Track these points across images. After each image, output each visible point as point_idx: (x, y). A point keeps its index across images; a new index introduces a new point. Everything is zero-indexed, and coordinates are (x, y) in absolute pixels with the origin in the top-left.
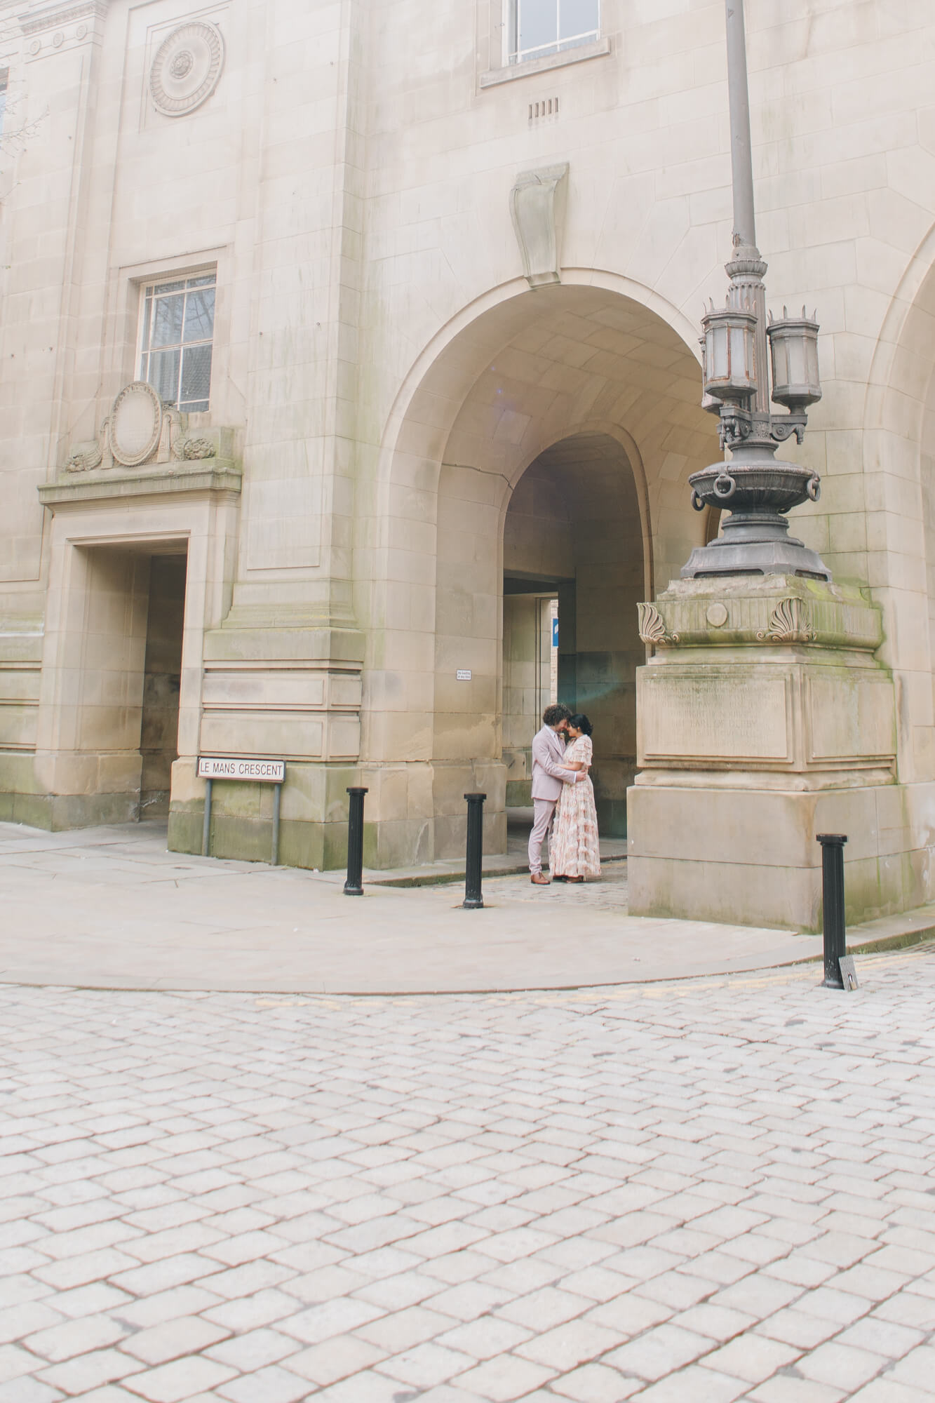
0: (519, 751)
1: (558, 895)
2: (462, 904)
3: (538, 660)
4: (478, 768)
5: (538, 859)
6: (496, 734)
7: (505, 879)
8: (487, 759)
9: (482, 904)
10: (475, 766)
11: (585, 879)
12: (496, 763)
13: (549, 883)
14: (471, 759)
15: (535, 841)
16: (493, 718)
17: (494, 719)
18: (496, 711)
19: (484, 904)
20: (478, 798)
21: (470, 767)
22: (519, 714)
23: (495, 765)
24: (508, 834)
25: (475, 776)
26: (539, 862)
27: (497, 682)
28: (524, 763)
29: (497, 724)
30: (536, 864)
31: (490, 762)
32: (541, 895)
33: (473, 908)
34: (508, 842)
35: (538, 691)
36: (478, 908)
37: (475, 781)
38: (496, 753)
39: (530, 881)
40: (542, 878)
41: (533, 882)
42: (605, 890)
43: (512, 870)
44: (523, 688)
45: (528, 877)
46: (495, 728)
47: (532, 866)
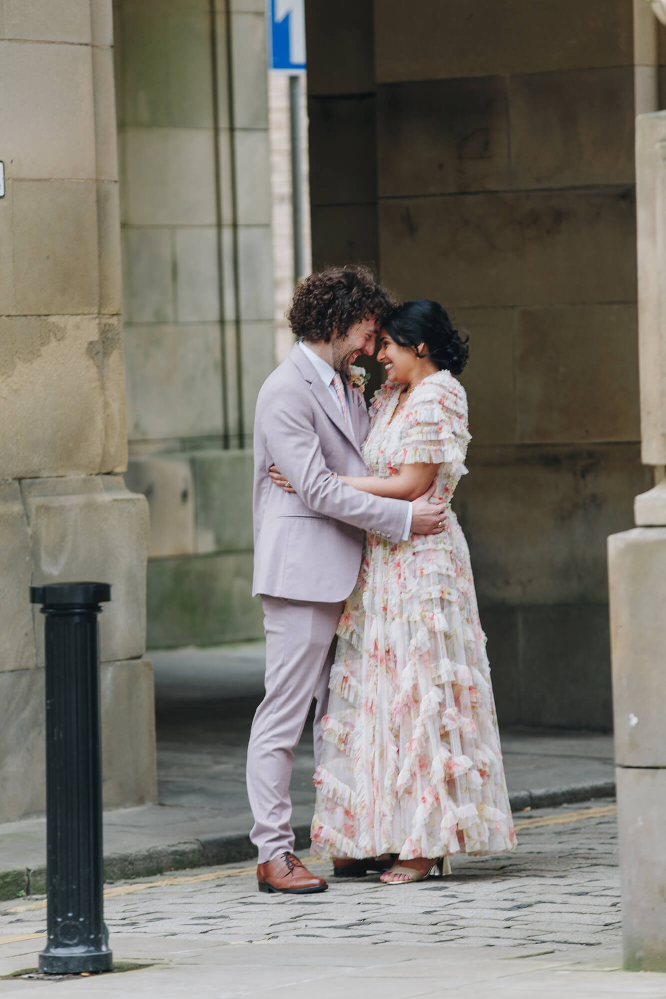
0: (168, 452)
1: (363, 922)
2: (34, 963)
3: (224, 123)
4: (46, 509)
5: (282, 806)
6: (103, 388)
7: (162, 882)
8: (75, 477)
9: (108, 956)
10: (35, 501)
11: (448, 870)
12: (108, 489)
13: (322, 888)
14: (20, 479)
15: (270, 747)
16: (90, 330)
17: (95, 336)
18: (101, 305)
19: (116, 959)
20: (79, 599)
21: (17, 508)
22: (160, 320)
23: (105, 498)
24: (159, 738)
25: (35, 538)
26: (286, 817)
27: (101, 200)
28: (184, 496)
29: (106, 354)
30: (275, 824)
31: (86, 487)
32: (301, 924)
33: (77, 974)
34: (161, 765)
35: (227, 234)
36: (94, 973)
37: (35, 556)
38: (105, 452)
39: (255, 883)
40: (298, 871)
41: (267, 886)
42: (523, 899)
43: (183, 853)
44: (173, 228)
45: (250, 870)
46: (101, 368)
47: (263, 830)
